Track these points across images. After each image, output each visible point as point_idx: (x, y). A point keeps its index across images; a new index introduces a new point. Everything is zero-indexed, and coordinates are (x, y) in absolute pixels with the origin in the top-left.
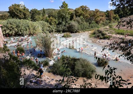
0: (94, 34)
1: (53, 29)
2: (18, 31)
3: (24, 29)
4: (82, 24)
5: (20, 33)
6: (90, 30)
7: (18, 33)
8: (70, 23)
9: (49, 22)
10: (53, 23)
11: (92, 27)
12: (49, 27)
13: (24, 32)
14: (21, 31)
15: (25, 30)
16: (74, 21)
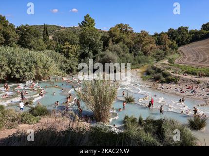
0: (148, 73)
1: (72, 66)
2: (12, 71)
3: (26, 67)
4: (123, 56)
5: (17, 76)
6: (138, 68)
7: (12, 77)
8: (105, 55)
9: (64, 52)
10: (72, 55)
11: (139, 62)
12: (65, 62)
13: (26, 73)
14: (17, 72)
15: (28, 69)
16: (110, 50)
